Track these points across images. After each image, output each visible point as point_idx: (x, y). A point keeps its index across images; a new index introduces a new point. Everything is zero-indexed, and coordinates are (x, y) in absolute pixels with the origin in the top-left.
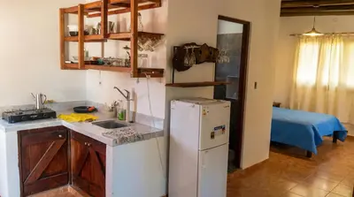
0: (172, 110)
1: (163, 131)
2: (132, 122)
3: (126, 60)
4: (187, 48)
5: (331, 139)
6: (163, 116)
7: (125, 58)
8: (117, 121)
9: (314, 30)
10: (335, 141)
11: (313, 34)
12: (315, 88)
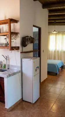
0: (23, 62)
1: (20, 71)
2: (8, 69)
3: (6, 44)
4: (27, 38)
5: (61, 69)
6: (19, 65)
7: (5, 43)
8: (3, 69)
9: (55, 31)
10: (62, 69)
11: (55, 32)
12: (55, 51)
